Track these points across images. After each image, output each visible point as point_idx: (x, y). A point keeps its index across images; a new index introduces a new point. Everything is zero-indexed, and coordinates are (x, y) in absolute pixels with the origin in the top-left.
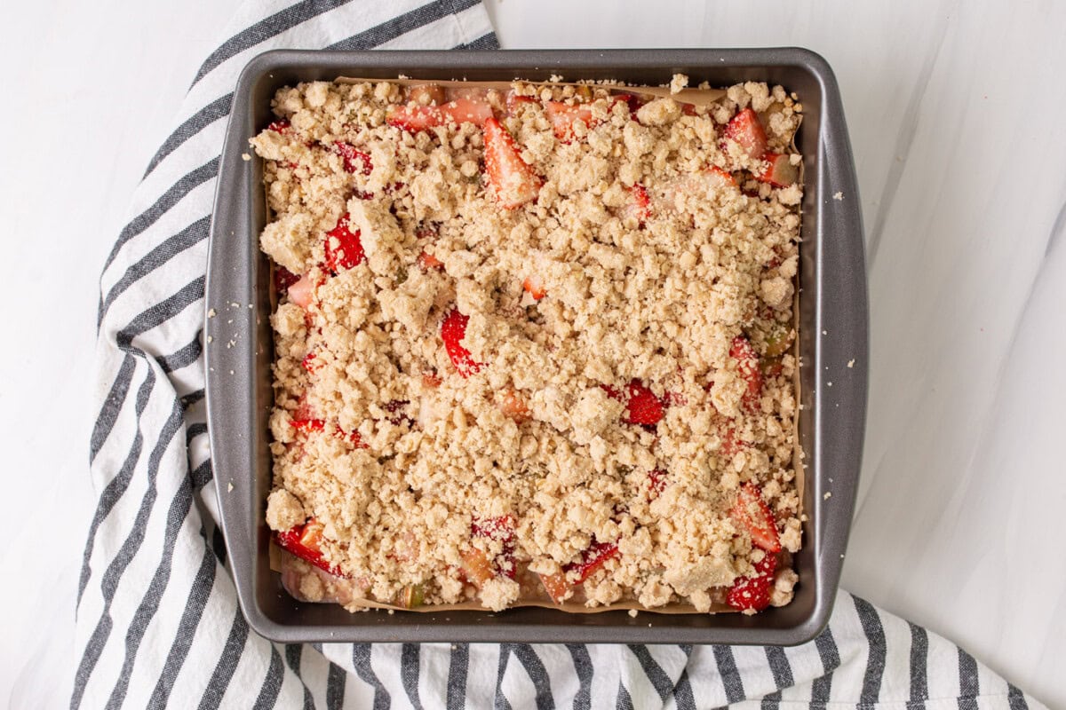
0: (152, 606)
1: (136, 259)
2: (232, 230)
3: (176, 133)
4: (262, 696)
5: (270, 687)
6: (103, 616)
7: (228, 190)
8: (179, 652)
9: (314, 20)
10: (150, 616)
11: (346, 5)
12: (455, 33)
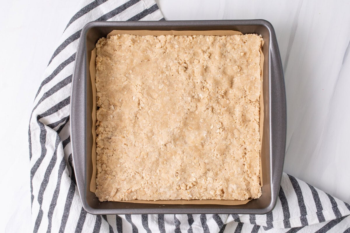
0: (55, 203)
1: (47, 91)
2: (79, 79)
3: (57, 50)
4: (95, 229)
5: (97, 225)
6: (40, 210)
7: (78, 66)
8: (65, 217)
9: (98, 7)
10: (54, 207)
11: (107, 2)
12: (144, 6)
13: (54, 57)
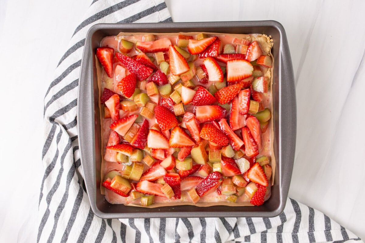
0: (63, 206)
1: (55, 93)
2: (86, 84)
3: (68, 52)
4: (99, 235)
5: (101, 232)
6: (47, 209)
7: (84, 70)
8: (72, 221)
10: (62, 210)
11: (122, 9)
12: (158, 18)
13: (65, 58)
